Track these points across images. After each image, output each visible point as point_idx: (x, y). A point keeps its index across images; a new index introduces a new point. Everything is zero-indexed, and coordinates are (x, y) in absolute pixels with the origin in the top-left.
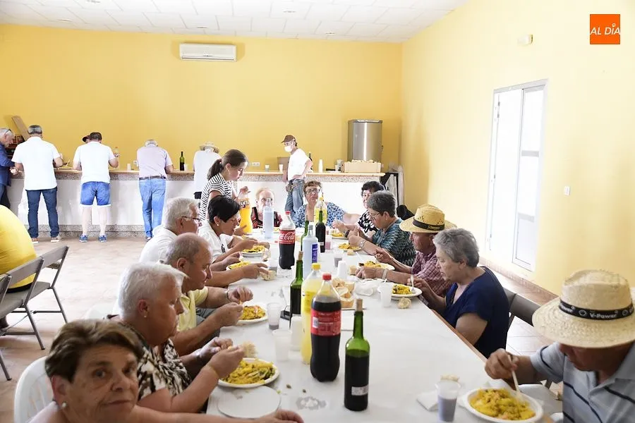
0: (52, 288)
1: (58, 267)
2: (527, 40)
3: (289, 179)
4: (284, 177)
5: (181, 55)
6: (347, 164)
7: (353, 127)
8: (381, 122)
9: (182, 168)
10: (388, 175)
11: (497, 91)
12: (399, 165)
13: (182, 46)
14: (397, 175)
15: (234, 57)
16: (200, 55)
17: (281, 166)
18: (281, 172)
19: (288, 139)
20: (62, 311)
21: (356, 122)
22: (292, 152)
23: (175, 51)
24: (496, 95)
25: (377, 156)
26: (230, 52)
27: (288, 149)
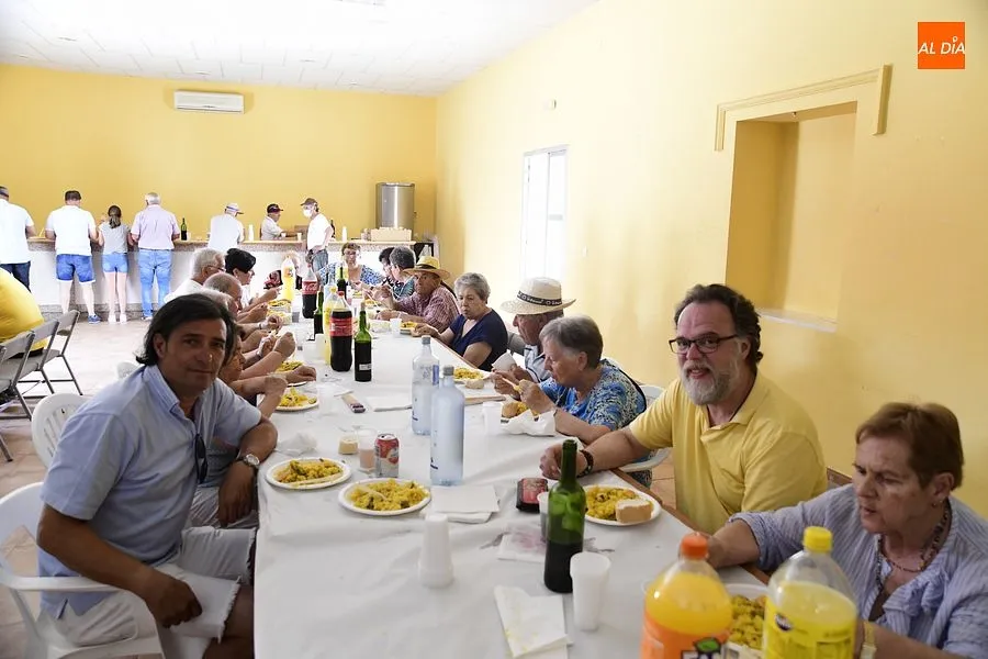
0: (62, 355)
1: (67, 333)
2: (551, 105)
3: (309, 248)
4: (303, 247)
5: (176, 104)
6: (374, 232)
7: (381, 192)
8: (413, 185)
9: (184, 237)
10: (422, 245)
11: (526, 154)
12: (435, 233)
13: (177, 94)
14: (431, 245)
15: (241, 108)
16: (200, 106)
17: (299, 235)
18: (300, 241)
19: (309, 202)
20: (74, 380)
21: (385, 185)
22: (312, 218)
23: (169, 99)
24: (526, 159)
25: (410, 222)
26: (237, 103)
27: (307, 213)
